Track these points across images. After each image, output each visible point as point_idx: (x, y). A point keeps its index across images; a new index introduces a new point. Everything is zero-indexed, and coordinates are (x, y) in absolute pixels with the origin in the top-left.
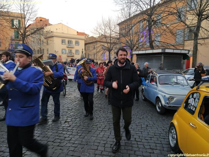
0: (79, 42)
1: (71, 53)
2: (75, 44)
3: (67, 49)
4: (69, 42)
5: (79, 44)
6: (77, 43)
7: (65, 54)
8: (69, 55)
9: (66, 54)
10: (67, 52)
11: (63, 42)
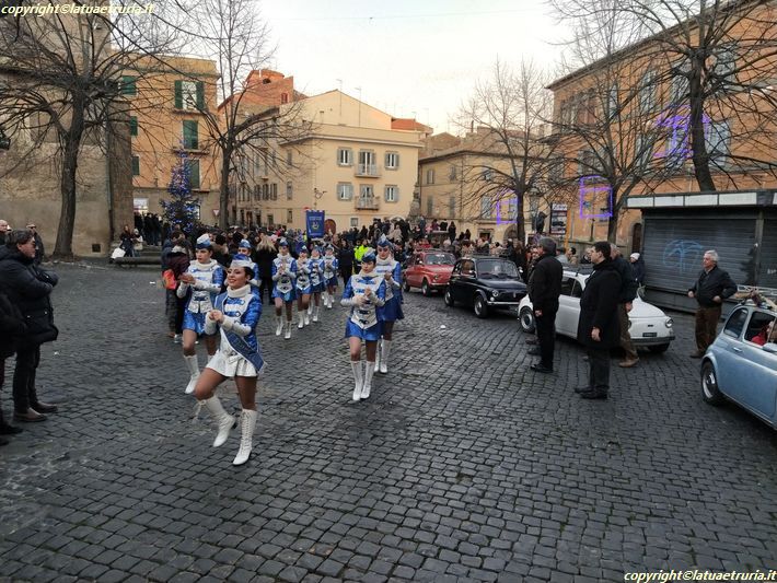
0: (398, 157)
1: (368, 196)
2: (383, 164)
3: (356, 184)
4: (364, 158)
5: (397, 165)
6: (391, 160)
7: (350, 200)
8: (362, 205)
9: (353, 202)
10: (357, 193)
11: (343, 156)
